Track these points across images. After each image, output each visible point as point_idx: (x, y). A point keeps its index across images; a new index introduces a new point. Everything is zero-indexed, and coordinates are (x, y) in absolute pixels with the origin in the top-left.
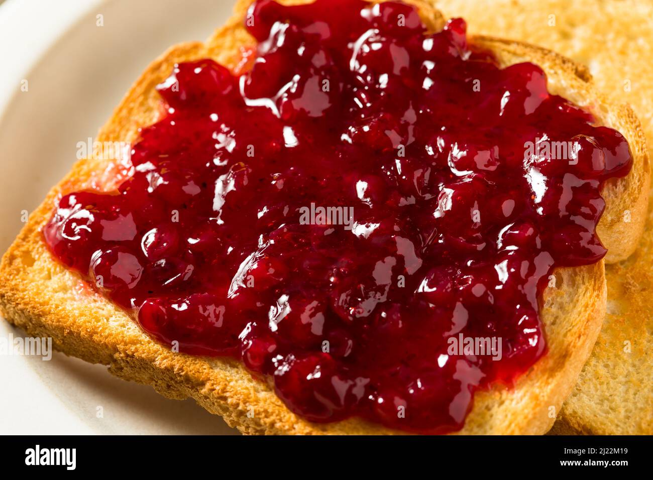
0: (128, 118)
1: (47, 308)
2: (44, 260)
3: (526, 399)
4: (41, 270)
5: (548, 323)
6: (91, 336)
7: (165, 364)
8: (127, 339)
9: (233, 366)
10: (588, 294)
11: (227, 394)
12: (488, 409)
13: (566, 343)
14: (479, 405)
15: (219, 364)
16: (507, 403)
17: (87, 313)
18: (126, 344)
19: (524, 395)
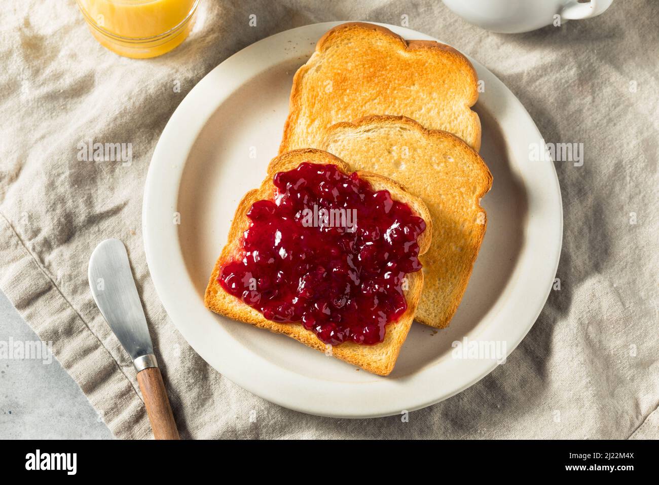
0: (237, 226)
1: (228, 311)
2: (221, 292)
3: (403, 327)
4: (221, 295)
5: (406, 295)
6: (246, 321)
7: (276, 328)
8: (260, 321)
9: (299, 326)
10: (418, 282)
11: (300, 338)
12: (391, 331)
13: (413, 303)
14: (388, 330)
15: (295, 326)
16: (397, 328)
17: (243, 312)
18: (260, 323)
19: (401, 326)
